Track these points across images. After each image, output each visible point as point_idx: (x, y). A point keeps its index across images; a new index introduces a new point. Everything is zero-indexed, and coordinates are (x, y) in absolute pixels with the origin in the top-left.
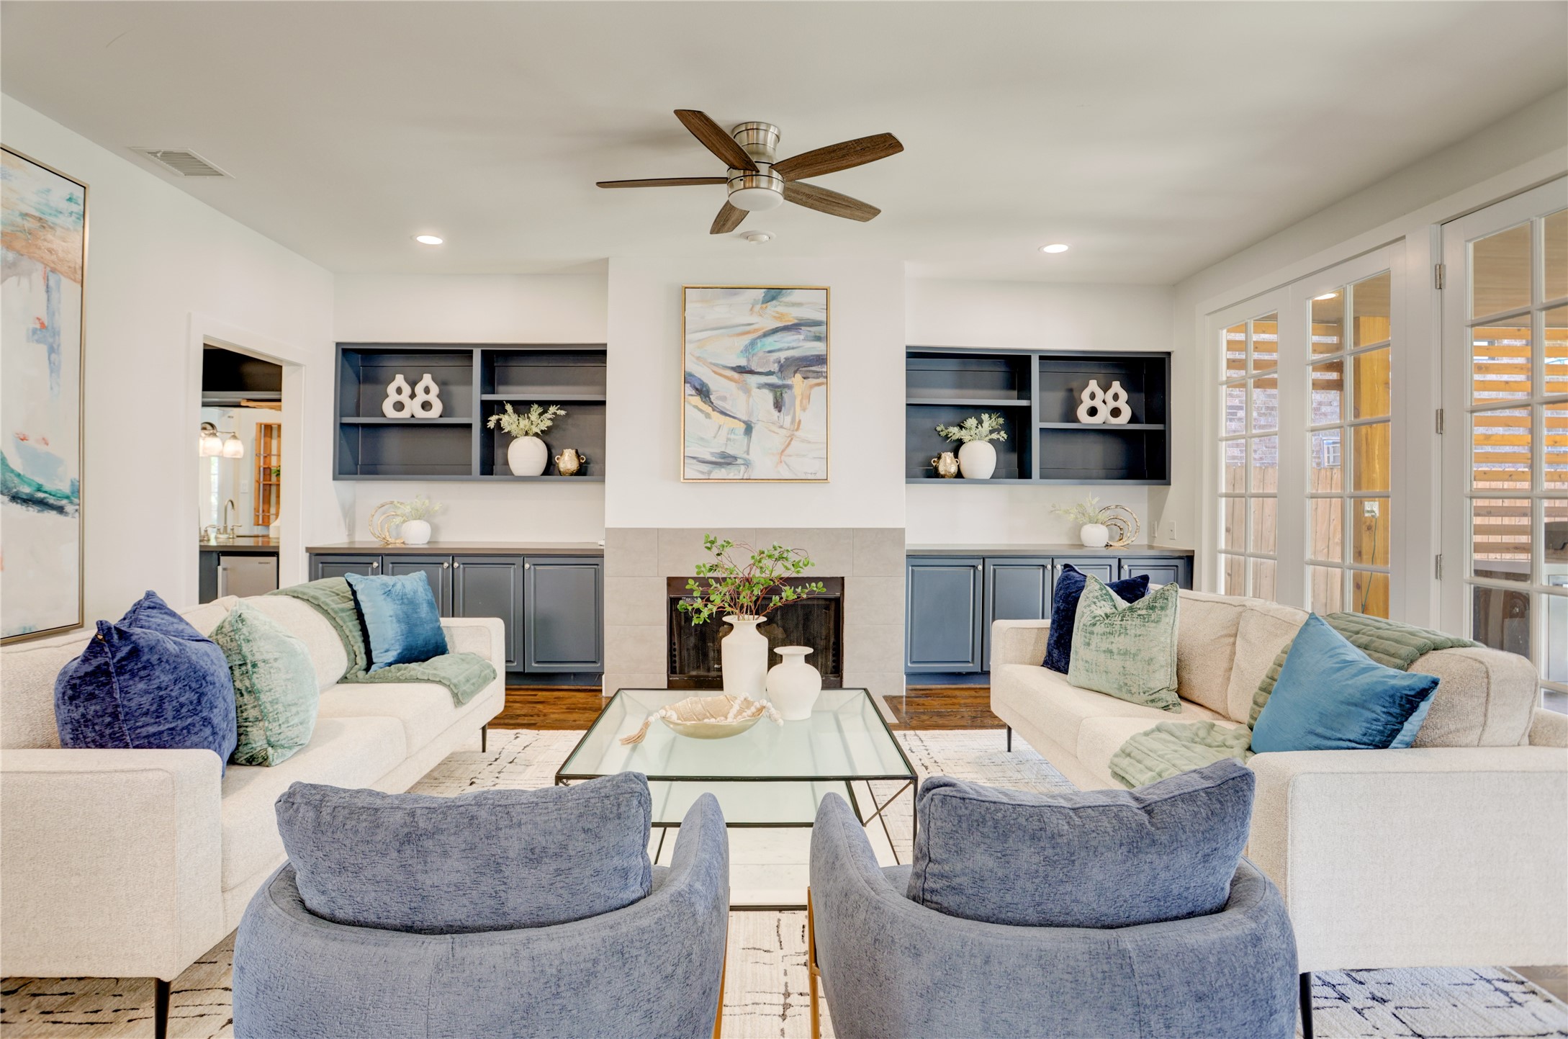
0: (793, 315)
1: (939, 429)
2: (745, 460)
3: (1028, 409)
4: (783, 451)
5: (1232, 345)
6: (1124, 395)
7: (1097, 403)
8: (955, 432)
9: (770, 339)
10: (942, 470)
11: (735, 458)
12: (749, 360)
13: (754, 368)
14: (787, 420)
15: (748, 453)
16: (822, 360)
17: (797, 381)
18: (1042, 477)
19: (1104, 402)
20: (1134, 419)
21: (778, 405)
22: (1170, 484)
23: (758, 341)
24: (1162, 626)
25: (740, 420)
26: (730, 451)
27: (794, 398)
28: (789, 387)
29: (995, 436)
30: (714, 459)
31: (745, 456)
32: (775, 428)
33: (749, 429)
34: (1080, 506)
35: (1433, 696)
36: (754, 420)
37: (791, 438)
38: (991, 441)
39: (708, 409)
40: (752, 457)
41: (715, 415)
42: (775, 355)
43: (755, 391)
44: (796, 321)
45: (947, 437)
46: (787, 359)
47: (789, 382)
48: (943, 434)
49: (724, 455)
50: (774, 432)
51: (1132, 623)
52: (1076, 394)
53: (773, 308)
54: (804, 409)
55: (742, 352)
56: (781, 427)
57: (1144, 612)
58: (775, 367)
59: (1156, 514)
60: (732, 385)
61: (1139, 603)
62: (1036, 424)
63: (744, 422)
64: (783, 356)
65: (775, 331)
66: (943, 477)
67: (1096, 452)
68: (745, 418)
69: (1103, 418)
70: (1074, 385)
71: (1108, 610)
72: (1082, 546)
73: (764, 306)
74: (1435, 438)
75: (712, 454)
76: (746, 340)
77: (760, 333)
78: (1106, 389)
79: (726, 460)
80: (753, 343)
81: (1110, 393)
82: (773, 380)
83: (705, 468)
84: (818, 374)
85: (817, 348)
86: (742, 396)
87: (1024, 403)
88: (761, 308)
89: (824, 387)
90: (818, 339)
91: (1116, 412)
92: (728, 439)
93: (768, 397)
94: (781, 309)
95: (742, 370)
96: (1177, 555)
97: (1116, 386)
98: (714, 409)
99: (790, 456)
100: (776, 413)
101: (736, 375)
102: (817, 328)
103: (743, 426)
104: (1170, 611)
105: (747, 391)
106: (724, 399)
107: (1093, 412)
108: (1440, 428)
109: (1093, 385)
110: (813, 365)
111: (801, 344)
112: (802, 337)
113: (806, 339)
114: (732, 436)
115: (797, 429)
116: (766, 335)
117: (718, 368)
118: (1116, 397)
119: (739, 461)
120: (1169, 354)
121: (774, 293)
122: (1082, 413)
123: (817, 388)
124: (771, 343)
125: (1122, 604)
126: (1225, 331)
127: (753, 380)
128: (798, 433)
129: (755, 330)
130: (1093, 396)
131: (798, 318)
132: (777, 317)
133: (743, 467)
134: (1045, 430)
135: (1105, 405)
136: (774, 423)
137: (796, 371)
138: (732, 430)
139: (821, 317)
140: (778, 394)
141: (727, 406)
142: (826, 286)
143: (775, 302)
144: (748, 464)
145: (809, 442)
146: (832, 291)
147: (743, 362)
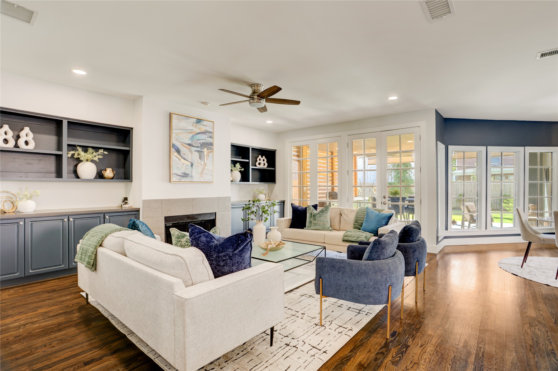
0: (203, 129)
2: (191, 175)
6: (266, 160)
9: (198, 136)
11: (188, 174)
12: (192, 142)
13: (193, 145)
14: (203, 163)
16: (211, 144)
17: (205, 150)
18: (252, 181)
19: (262, 161)
20: (268, 167)
21: (200, 158)
22: (275, 183)
23: (195, 136)
25: (189, 162)
26: (187, 172)
27: (204, 156)
28: (203, 152)
30: (182, 175)
31: (191, 174)
32: (199, 165)
33: (192, 165)
36: (193, 162)
37: (204, 169)
39: (180, 157)
40: (193, 174)
41: (182, 159)
42: (200, 141)
43: (194, 153)
46: (203, 143)
47: (203, 150)
49: (185, 174)
52: (256, 159)
54: (207, 159)
55: (189, 139)
56: (201, 165)
58: (199, 145)
59: (271, 192)
60: (187, 150)
62: (251, 167)
63: (191, 163)
64: (201, 141)
65: (199, 133)
68: (191, 161)
73: (196, 124)
75: (181, 173)
76: (191, 135)
77: (195, 133)
80: (193, 136)
81: (263, 158)
82: (199, 149)
83: (179, 178)
84: (211, 149)
85: (210, 140)
86: (190, 154)
87: (248, 161)
89: (212, 153)
90: (211, 137)
91: (264, 165)
92: (186, 168)
93: (197, 154)
94: (201, 126)
95: (190, 145)
98: (182, 157)
99: (203, 174)
100: (200, 160)
101: (188, 146)
102: (209, 133)
103: (190, 164)
105: (191, 152)
106: (185, 154)
107: (259, 164)
108: (348, 174)
109: (260, 157)
110: (209, 145)
111: (206, 138)
112: (206, 136)
113: (208, 137)
114: (187, 167)
116: (197, 134)
117: (183, 144)
118: (264, 160)
119: (189, 176)
120: (276, 150)
121: (199, 121)
122: (257, 164)
123: (210, 153)
124: (198, 137)
126: (293, 147)
127: (193, 149)
128: (205, 167)
129: (194, 132)
130: (260, 160)
131: (205, 130)
132: (200, 129)
133: (190, 178)
134: (252, 169)
135: (262, 163)
136: (199, 163)
137: (205, 147)
138: (187, 165)
139: (211, 131)
140: (200, 154)
141: (185, 157)
142: (213, 121)
143: (199, 124)
144: (192, 177)
145: (209, 170)
146: (214, 123)
147: (190, 142)
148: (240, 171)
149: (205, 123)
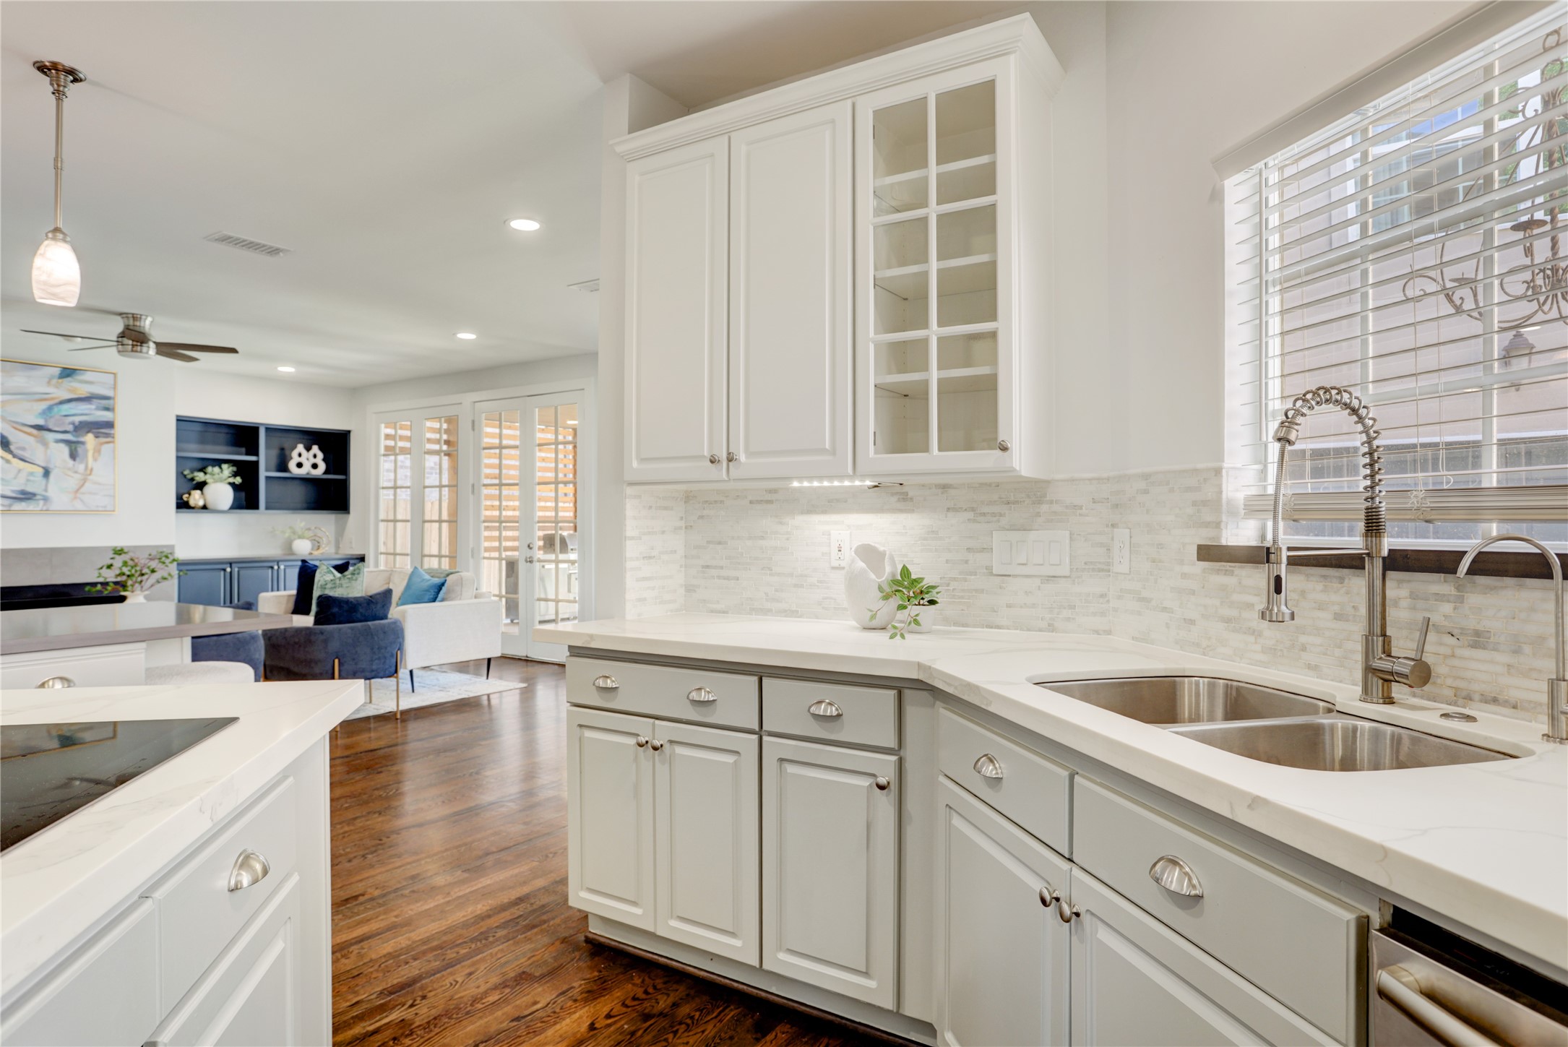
0: (84, 390)
1: (186, 473)
2: (43, 496)
3: (257, 463)
4: (78, 490)
5: (388, 437)
6: (320, 455)
7: (302, 460)
8: (200, 477)
9: (65, 407)
10: (192, 503)
11: (34, 495)
12: (46, 421)
13: (51, 427)
14: (81, 467)
15: (46, 490)
16: (110, 425)
17: (89, 438)
18: (267, 508)
19: (308, 459)
20: (326, 472)
21: (73, 456)
22: (349, 513)
23: (55, 407)
24: (358, 582)
25: (39, 466)
26: (30, 489)
27: (86, 451)
28: (83, 443)
29: (231, 480)
30: (14, 495)
31: (44, 493)
32: (70, 473)
33: (47, 473)
34: (291, 528)
35: (446, 585)
36: (51, 466)
37: (85, 481)
38: (230, 484)
39: (9, 457)
40: (50, 493)
41: (15, 461)
42: (71, 419)
43: (53, 445)
44: (88, 395)
45: (192, 479)
46: (81, 422)
47: (82, 439)
48: (189, 477)
49: (23, 492)
50: (69, 476)
51: (344, 582)
52: (287, 452)
53: (67, 382)
54: (95, 460)
55: (40, 414)
56: (76, 472)
57: (350, 576)
58: (70, 428)
59: (340, 533)
60: (31, 439)
61: (346, 573)
62: (263, 474)
63: (43, 468)
64: (77, 419)
65: (70, 401)
66: (193, 508)
67: (299, 492)
68: (43, 464)
69: (306, 470)
70: (286, 445)
71: (332, 577)
72: (293, 554)
73: (60, 381)
74: (471, 497)
75: (13, 491)
76: (44, 405)
77: (57, 401)
78: (308, 449)
79: (26, 496)
80: (50, 408)
81: (312, 452)
82: (69, 437)
83: (7, 502)
84: (107, 435)
85: (105, 416)
86: (40, 448)
87: (253, 458)
88: (57, 382)
89: (111, 445)
90: (107, 409)
91: (315, 466)
92: (28, 480)
93: (65, 450)
94: (75, 385)
95: (39, 428)
96: (355, 557)
97: (315, 449)
98: (15, 456)
99: (83, 493)
100: (71, 462)
101: (34, 432)
102: (106, 402)
103: (41, 471)
104: (361, 575)
105: (45, 444)
106: (23, 449)
107: (300, 465)
108: (473, 492)
109: (300, 448)
110: (103, 428)
111: (93, 412)
112: (93, 407)
113: (98, 409)
114: (32, 478)
115: (90, 474)
116: (62, 402)
117: (19, 426)
118: (315, 456)
119: (38, 497)
120: (349, 432)
121: (68, 373)
122: (292, 465)
123: (106, 446)
124: (66, 409)
125: (338, 575)
126: (383, 425)
127: (50, 437)
128: (90, 477)
129: (52, 399)
130: (300, 455)
131: (90, 393)
132: (71, 391)
133: (41, 503)
134: (268, 478)
135: (308, 462)
136: (69, 469)
137: (88, 432)
138: (31, 474)
139: (109, 393)
140: (73, 448)
141: (26, 455)
142: (114, 371)
143: (69, 379)
144: (46, 499)
145: (99, 484)
146: (119, 376)
147: (41, 422)
148: (232, 485)
149: (88, 376)
